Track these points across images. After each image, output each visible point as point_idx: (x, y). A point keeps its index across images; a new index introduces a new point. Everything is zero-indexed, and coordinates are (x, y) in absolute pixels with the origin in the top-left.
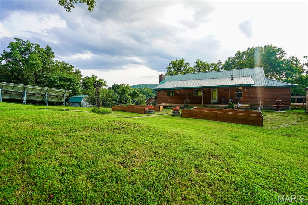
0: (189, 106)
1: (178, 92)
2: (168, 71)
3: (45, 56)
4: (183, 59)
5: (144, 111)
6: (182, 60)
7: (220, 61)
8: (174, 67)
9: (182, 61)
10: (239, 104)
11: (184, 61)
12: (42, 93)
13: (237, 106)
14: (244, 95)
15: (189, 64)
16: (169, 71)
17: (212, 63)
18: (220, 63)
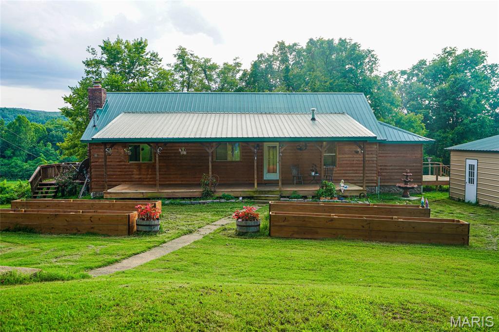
0: (217, 195)
1: (185, 153)
2: (88, 73)
4: (144, 40)
5: (126, 227)
6: (140, 43)
7: (238, 61)
8: (110, 63)
9: (140, 47)
11: (146, 45)
13: (340, 190)
15: (160, 56)
16: (93, 72)
17: (225, 64)
18: (238, 65)
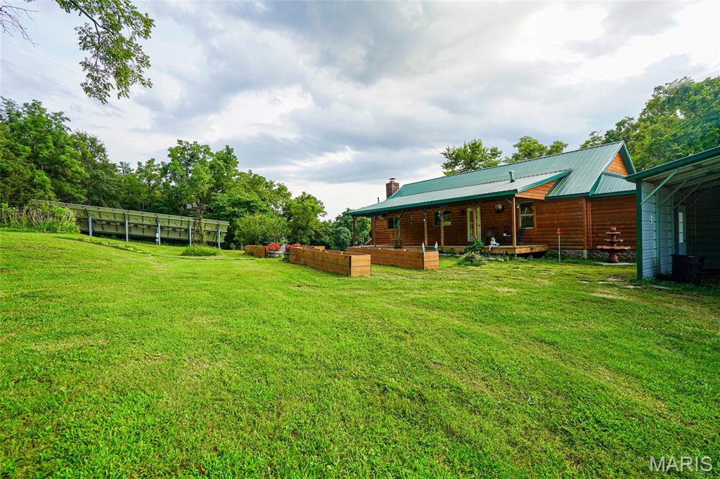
3: (219, 165)
10: (494, 242)
12: (184, 226)
14: (537, 220)
15: (499, 150)
